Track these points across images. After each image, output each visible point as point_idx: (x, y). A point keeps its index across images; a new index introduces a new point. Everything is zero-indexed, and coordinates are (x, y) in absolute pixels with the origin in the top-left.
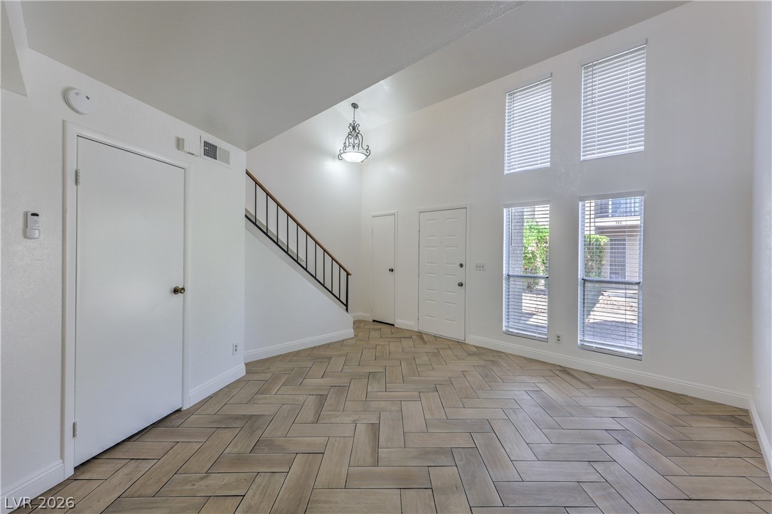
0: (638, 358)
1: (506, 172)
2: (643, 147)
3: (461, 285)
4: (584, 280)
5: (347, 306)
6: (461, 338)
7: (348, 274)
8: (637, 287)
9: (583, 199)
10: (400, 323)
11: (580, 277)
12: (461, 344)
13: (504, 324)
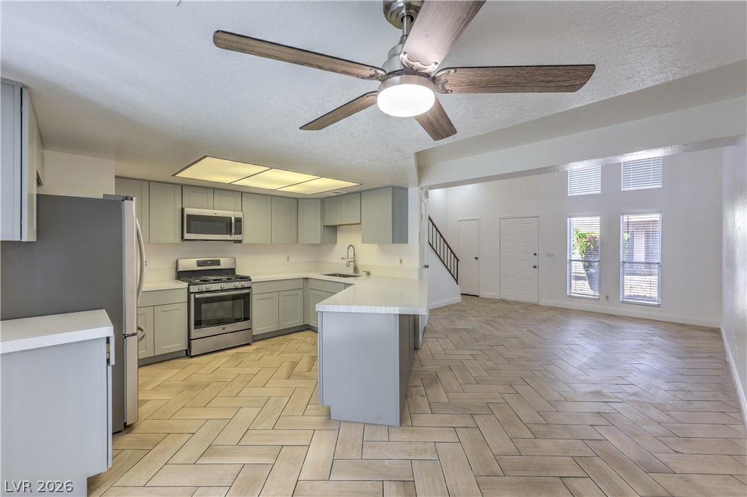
0: (659, 306)
1: (569, 195)
2: (661, 186)
3: (535, 267)
4: (624, 262)
5: (457, 280)
6: (536, 301)
7: (458, 260)
8: (657, 265)
9: (623, 214)
10: (484, 294)
11: (621, 260)
12: (537, 305)
13: (568, 291)
